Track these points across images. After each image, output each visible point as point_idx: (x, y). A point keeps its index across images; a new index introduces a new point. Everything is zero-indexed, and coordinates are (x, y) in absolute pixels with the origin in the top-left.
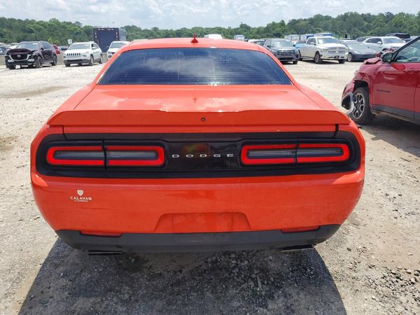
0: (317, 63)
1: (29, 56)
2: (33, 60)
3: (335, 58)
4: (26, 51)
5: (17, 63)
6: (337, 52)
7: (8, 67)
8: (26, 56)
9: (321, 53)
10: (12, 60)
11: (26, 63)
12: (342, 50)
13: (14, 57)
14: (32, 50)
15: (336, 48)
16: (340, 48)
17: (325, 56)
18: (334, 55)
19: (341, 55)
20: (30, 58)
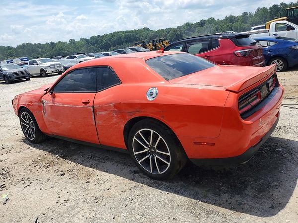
0: (44, 77)
3: (56, 71)
6: (56, 67)
9: (45, 70)
12: (58, 66)
15: (54, 65)
16: (57, 65)
17: (49, 71)
18: (55, 70)
19: (59, 69)
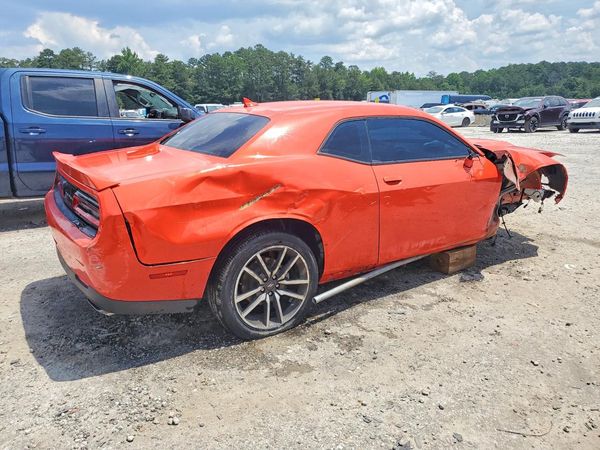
1: (519, 116)
2: (523, 122)
4: (518, 109)
5: (505, 125)
7: (492, 130)
8: (515, 116)
10: (498, 122)
11: (514, 125)
13: (502, 117)
14: (525, 108)
20: (520, 119)
